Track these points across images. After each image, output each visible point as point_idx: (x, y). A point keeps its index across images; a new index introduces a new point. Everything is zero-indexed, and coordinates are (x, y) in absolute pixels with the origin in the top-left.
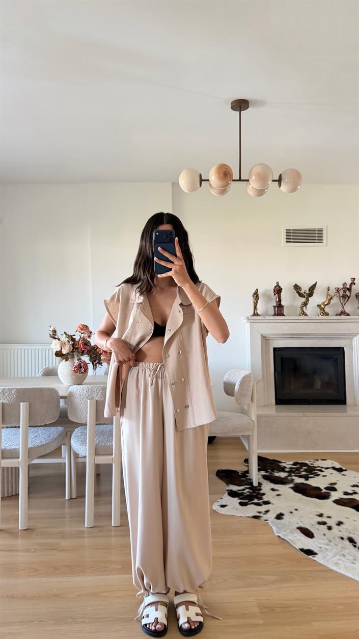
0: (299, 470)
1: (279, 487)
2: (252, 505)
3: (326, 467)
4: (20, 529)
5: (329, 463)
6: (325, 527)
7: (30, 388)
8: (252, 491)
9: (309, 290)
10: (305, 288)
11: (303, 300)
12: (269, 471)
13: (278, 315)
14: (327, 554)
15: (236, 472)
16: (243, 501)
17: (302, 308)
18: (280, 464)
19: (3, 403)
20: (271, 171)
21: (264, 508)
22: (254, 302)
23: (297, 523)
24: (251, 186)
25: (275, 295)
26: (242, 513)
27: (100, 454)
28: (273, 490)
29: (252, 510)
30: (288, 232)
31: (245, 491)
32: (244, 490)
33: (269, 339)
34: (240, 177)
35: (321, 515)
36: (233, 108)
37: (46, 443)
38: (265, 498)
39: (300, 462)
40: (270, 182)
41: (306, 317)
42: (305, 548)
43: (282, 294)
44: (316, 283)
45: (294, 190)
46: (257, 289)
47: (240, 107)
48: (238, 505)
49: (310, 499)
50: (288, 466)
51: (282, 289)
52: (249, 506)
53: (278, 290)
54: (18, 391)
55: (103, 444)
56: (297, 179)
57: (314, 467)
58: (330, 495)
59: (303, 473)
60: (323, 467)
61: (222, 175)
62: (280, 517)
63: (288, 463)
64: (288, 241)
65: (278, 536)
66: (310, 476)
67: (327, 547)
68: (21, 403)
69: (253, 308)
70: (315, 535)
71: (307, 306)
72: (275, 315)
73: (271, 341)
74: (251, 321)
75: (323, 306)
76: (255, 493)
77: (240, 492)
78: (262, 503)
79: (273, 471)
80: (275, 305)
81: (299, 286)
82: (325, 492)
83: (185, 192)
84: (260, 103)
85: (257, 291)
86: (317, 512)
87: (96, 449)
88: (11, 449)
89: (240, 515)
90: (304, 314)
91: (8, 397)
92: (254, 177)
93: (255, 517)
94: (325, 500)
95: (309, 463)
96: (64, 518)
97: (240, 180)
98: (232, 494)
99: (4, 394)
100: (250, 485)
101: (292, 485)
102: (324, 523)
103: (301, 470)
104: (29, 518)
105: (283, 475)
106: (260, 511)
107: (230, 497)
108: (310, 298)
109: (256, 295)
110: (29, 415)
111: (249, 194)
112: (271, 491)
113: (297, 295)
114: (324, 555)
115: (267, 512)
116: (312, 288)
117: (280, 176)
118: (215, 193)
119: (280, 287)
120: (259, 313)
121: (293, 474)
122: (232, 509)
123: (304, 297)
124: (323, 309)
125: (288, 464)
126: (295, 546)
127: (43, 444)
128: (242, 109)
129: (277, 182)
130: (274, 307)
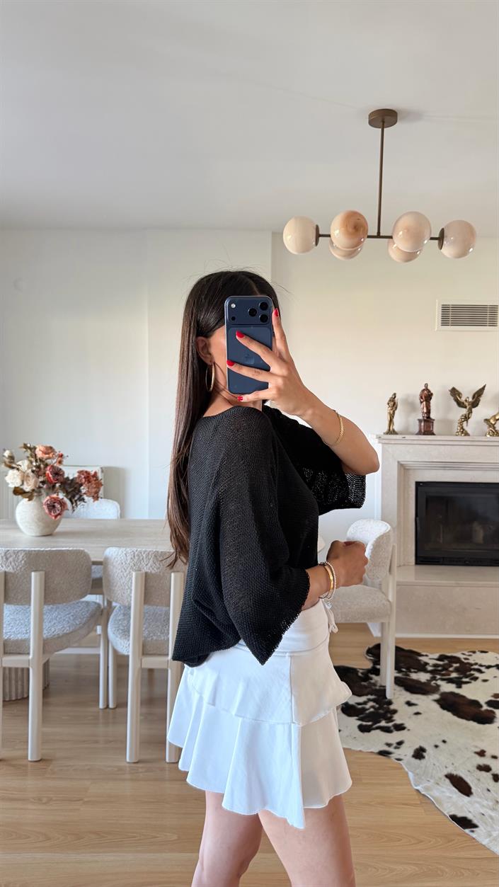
0: (446, 669)
1: (418, 699)
2: (378, 731)
3: (487, 664)
4: (29, 759)
5: (489, 658)
6: (488, 776)
7: (46, 551)
8: (377, 706)
9: (474, 397)
10: (467, 395)
11: (464, 411)
12: (404, 670)
13: (424, 434)
14: (492, 827)
15: (354, 671)
16: (364, 723)
17: (461, 423)
18: (420, 658)
19: (5, 572)
20: (430, 225)
21: (395, 737)
22: (390, 413)
23: (446, 767)
24: (395, 246)
25: (421, 402)
26: (363, 745)
27: (150, 653)
28: (409, 704)
29: (377, 740)
30: (445, 309)
31: (367, 706)
32: (365, 703)
33: (408, 469)
34: (379, 232)
35: (482, 753)
36: (372, 123)
37: (71, 630)
38: (398, 719)
39: (449, 655)
40: (426, 242)
41: (466, 438)
42: (460, 814)
43: (432, 401)
44: (484, 386)
45: (463, 253)
46: (395, 394)
47: (383, 122)
48: (357, 730)
49: (464, 722)
50: (432, 662)
51: (432, 394)
52: (373, 732)
53: (427, 396)
54: (29, 554)
55: (155, 638)
56: (467, 237)
57: (468, 663)
58: (494, 717)
59: (454, 675)
60: (483, 664)
61: (351, 230)
62: (419, 754)
63: (431, 656)
64: (445, 322)
65: (418, 791)
66: (464, 680)
67: (493, 814)
68: (33, 574)
69: (387, 423)
70: (473, 791)
71: (469, 420)
72: (420, 433)
73: (411, 472)
74: (384, 441)
75: (493, 423)
76: (383, 710)
77: (360, 706)
78: (392, 728)
79: (409, 670)
80: (421, 418)
81: (457, 391)
82: (487, 710)
83: (291, 253)
84: (415, 116)
85: (395, 397)
86: (476, 747)
87: (144, 646)
88: (17, 641)
89: (359, 749)
90: (464, 432)
91: (13, 564)
92: (401, 233)
93: (384, 753)
94: (487, 725)
95: (462, 657)
96: (97, 742)
97: (379, 236)
98: (347, 709)
99: (7, 559)
100: (375, 695)
101: (437, 696)
102: (487, 769)
103: (451, 669)
104: (43, 740)
105: (423, 677)
106: (390, 742)
107: (344, 716)
108: (473, 410)
109: (393, 403)
110: (45, 590)
111: (390, 257)
112: (406, 706)
113: (455, 403)
114: (489, 829)
115: (400, 743)
116: (479, 394)
117: (442, 232)
118: (338, 255)
119: (429, 391)
120: (396, 430)
121: (438, 677)
122: (347, 736)
123: (466, 407)
124: (493, 426)
125: (430, 658)
126: (442, 810)
127: (65, 631)
128: (385, 125)
129: (437, 241)
130: (420, 421)
